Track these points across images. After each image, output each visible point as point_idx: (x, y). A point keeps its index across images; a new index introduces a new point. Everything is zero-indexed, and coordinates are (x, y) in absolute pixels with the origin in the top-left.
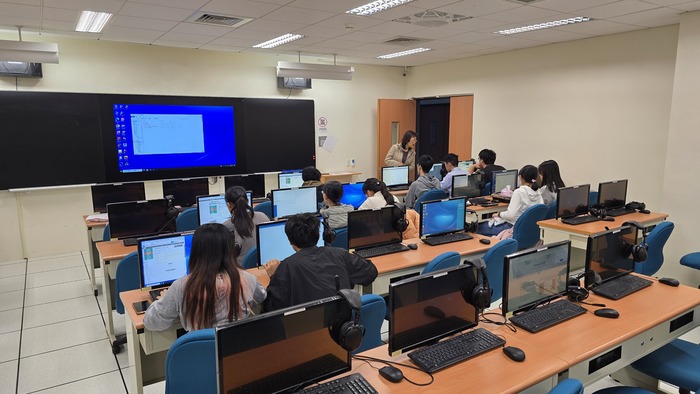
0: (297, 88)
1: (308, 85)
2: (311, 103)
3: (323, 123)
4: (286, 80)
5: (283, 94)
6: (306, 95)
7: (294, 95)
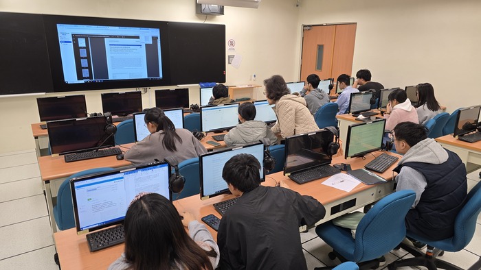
0: (212, 14)
1: (222, 12)
2: (223, 27)
3: (232, 44)
4: (203, 7)
5: (200, 18)
6: (219, 20)
7: (210, 20)
